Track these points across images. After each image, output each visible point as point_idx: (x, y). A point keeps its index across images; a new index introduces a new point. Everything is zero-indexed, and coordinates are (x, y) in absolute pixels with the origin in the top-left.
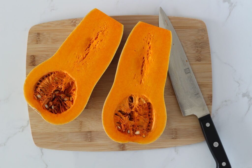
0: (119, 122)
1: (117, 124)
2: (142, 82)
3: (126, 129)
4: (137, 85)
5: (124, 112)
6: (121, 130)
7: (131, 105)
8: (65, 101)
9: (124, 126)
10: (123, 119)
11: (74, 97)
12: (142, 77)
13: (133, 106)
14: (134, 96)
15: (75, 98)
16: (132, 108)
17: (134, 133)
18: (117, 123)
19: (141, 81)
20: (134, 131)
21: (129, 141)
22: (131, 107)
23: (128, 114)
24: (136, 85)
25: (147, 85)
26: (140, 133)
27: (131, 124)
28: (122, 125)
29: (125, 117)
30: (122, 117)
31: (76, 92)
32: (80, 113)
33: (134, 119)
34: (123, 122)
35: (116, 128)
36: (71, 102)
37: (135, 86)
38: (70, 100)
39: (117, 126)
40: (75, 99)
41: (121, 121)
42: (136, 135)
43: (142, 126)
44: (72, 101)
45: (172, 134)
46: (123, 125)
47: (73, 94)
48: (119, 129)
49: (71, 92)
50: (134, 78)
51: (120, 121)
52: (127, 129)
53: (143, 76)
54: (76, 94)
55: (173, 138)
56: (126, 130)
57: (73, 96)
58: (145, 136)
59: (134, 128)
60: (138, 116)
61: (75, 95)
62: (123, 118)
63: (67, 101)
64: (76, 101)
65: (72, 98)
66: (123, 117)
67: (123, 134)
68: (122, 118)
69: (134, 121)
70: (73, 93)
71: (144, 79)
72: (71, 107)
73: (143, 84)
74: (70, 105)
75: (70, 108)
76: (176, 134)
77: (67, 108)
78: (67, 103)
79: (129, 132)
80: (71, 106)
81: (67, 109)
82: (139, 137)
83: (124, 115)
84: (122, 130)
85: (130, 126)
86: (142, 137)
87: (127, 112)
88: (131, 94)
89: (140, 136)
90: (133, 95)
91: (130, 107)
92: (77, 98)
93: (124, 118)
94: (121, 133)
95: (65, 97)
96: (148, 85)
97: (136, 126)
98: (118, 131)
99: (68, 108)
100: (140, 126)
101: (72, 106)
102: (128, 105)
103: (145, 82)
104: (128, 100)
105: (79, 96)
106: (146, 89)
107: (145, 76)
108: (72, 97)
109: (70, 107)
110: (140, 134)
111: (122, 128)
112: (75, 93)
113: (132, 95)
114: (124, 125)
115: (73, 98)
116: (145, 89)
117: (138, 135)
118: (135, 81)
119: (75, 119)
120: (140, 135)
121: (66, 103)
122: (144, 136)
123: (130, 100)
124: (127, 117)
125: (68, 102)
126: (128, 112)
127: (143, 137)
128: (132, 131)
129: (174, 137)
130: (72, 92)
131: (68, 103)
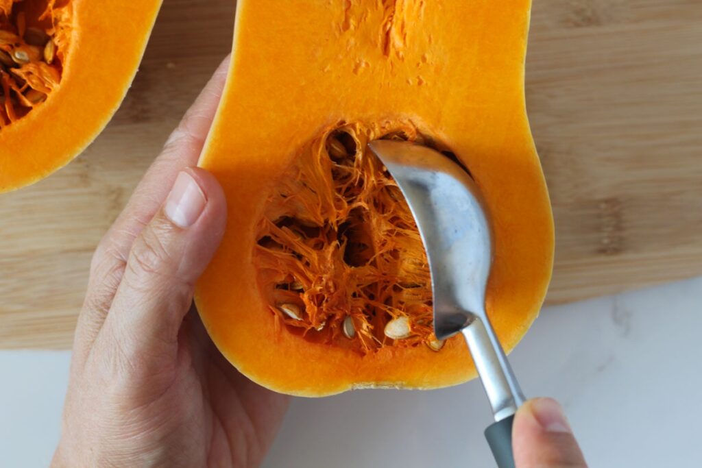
0: (289, 282)
1: (278, 294)
2: (391, 46)
3: (330, 318)
4: (363, 65)
5: (310, 221)
6: (304, 325)
7: (349, 175)
8: (18, 66)
9: (319, 305)
10: (307, 264)
11: (63, 37)
12: (389, 12)
13: (361, 182)
14: (358, 126)
15: (67, 45)
16: (351, 191)
17: (378, 332)
18: (278, 286)
19: (387, 34)
20: (380, 320)
21: (357, 382)
22: (344, 187)
23: (332, 230)
24: (357, 66)
25: (424, 59)
26: (410, 330)
27: (357, 282)
28: (305, 297)
29: (319, 247)
30: (303, 253)
31: (75, 13)
32: (102, 126)
33: (374, 254)
34: (309, 281)
35: (276, 317)
36: (53, 70)
37: (355, 71)
38: (43, 59)
39: (277, 305)
40: (71, 51)
41: (297, 276)
42: (390, 342)
43: (418, 286)
44: (57, 64)
45: (598, 229)
46: (311, 299)
47: (60, 24)
48: (291, 323)
49: (48, 18)
50: (346, 26)
51: (290, 276)
52: (337, 318)
53: (397, 8)
54: (75, 23)
55: (603, 251)
56: (334, 325)
57: (59, 34)
58: (441, 343)
59: (373, 303)
60: (390, 232)
61: (70, 29)
62: (307, 258)
63: (27, 62)
64: (78, 59)
65: (56, 48)
66: (309, 250)
67: (315, 350)
68: (300, 257)
69: (374, 264)
70: (57, 21)
71: (403, 27)
72: (50, 96)
73: (401, 54)
74: (43, 83)
75: (48, 99)
76: (618, 228)
77: (28, 104)
78: (29, 73)
79: (348, 330)
80: (49, 90)
81: (30, 108)
82: (410, 351)
83: (313, 241)
84: (310, 324)
85: (354, 295)
86: (424, 349)
87: (326, 222)
88: (339, 120)
89: (415, 345)
90: (353, 126)
91: (339, 191)
92: (83, 40)
93: (314, 256)
94: (306, 344)
95: (18, 45)
96: (428, 56)
97: (384, 288)
98: (286, 334)
99: (35, 102)
100: (407, 287)
101: (56, 87)
102: (327, 180)
103: (407, 39)
104: (326, 156)
105: (91, 29)
106: (420, 83)
107: (405, 8)
108: (56, 41)
109: (44, 97)
110: (412, 337)
111: (310, 314)
112: (68, 20)
113: (343, 122)
114: (318, 299)
115: (61, 45)
116: (413, 81)
117: (402, 341)
118: (352, 41)
119: (76, 155)
120: (412, 341)
121: (24, 77)
122: (435, 344)
123: (338, 149)
124: (331, 249)
125: (31, 68)
126: (333, 220)
127: (429, 347)
128: (365, 325)
129: (606, 241)
130: (53, 14)
131: (36, 74)
